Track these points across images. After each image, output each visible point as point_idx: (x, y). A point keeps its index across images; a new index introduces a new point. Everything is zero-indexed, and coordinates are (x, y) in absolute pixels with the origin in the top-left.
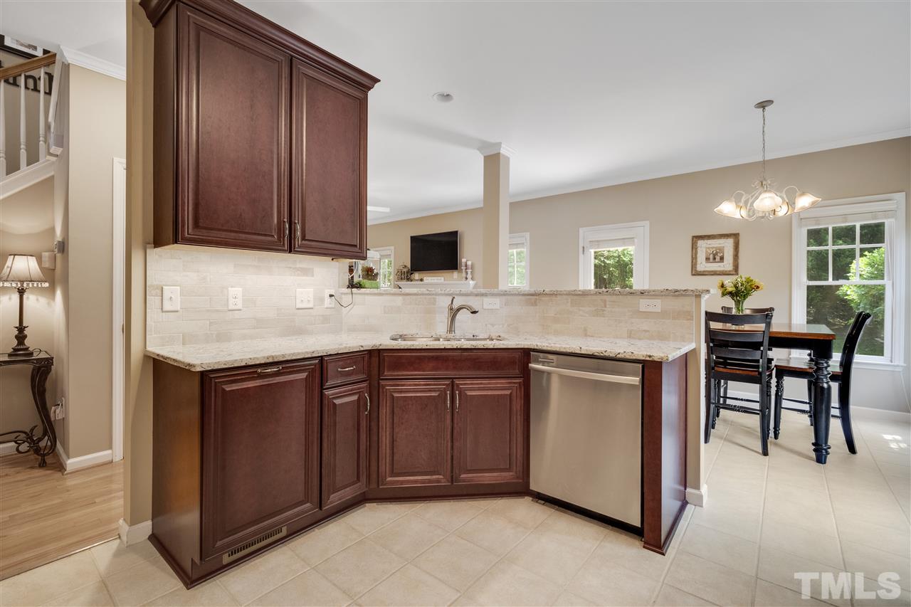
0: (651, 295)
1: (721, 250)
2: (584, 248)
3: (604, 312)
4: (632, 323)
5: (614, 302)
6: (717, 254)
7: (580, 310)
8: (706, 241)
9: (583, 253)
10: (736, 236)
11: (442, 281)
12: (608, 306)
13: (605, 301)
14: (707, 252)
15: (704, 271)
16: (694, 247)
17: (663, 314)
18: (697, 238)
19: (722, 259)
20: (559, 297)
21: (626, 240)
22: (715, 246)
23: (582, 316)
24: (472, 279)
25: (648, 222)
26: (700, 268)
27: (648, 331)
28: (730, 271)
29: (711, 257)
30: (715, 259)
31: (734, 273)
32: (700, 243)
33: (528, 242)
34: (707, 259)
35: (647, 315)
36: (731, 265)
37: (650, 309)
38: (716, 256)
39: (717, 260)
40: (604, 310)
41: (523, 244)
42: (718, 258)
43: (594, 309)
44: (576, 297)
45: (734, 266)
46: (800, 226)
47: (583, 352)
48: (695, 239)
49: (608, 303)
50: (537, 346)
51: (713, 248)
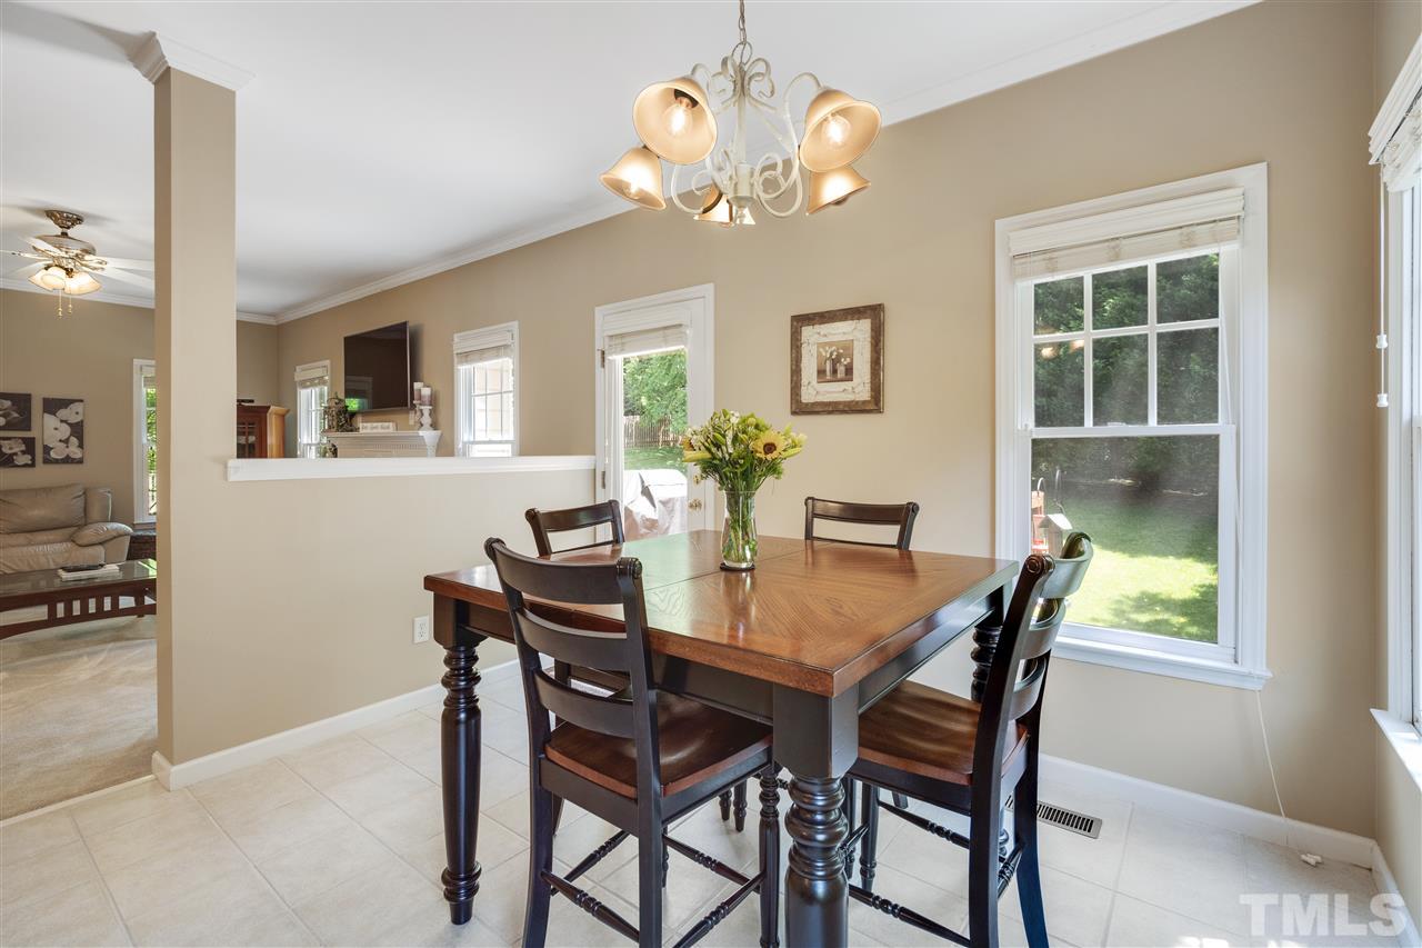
1: (847, 348)
2: (603, 353)
6: (839, 356)
8: (818, 328)
9: (603, 366)
10: (874, 313)
11: (391, 430)
14: (819, 354)
15: (813, 404)
16: (795, 344)
18: (801, 321)
19: (849, 370)
21: (668, 332)
22: (835, 339)
24: (434, 426)
25: (710, 287)
26: (808, 396)
28: (864, 402)
29: (828, 367)
30: (835, 371)
31: (872, 407)
32: (808, 332)
33: (517, 344)
34: (821, 373)
36: (868, 386)
38: (838, 368)
39: (839, 376)
41: (506, 346)
42: (841, 370)
45: (872, 388)
46: (1014, 276)
48: (796, 324)
51: (830, 344)
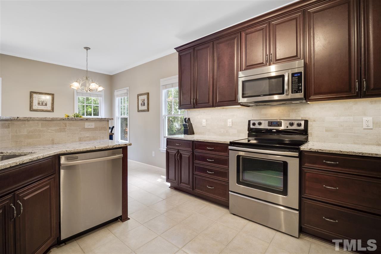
0: (91, 121)
1: (45, 100)
3: (65, 130)
4: (81, 134)
5: (71, 124)
7: (48, 129)
8: (38, 95)
10: (52, 95)
12: (67, 126)
13: (66, 123)
14: (38, 100)
15: (37, 109)
16: (31, 97)
17: (95, 129)
19: (46, 104)
20: (31, 122)
22: (43, 98)
23: (49, 132)
26: (35, 107)
27: (89, 137)
28: (50, 110)
31: (52, 111)
32: (35, 95)
34: (39, 104)
35: (89, 129)
36: (50, 108)
37: (90, 127)
38: (43, 103)
39: (43, 105)
40: (65, 129)
43: (58, 128)
44: (44, 122)
45: (51, 108)
47: (97, 149)
48: (32, 93)
49: (67, 124)
50: (67, 151)
